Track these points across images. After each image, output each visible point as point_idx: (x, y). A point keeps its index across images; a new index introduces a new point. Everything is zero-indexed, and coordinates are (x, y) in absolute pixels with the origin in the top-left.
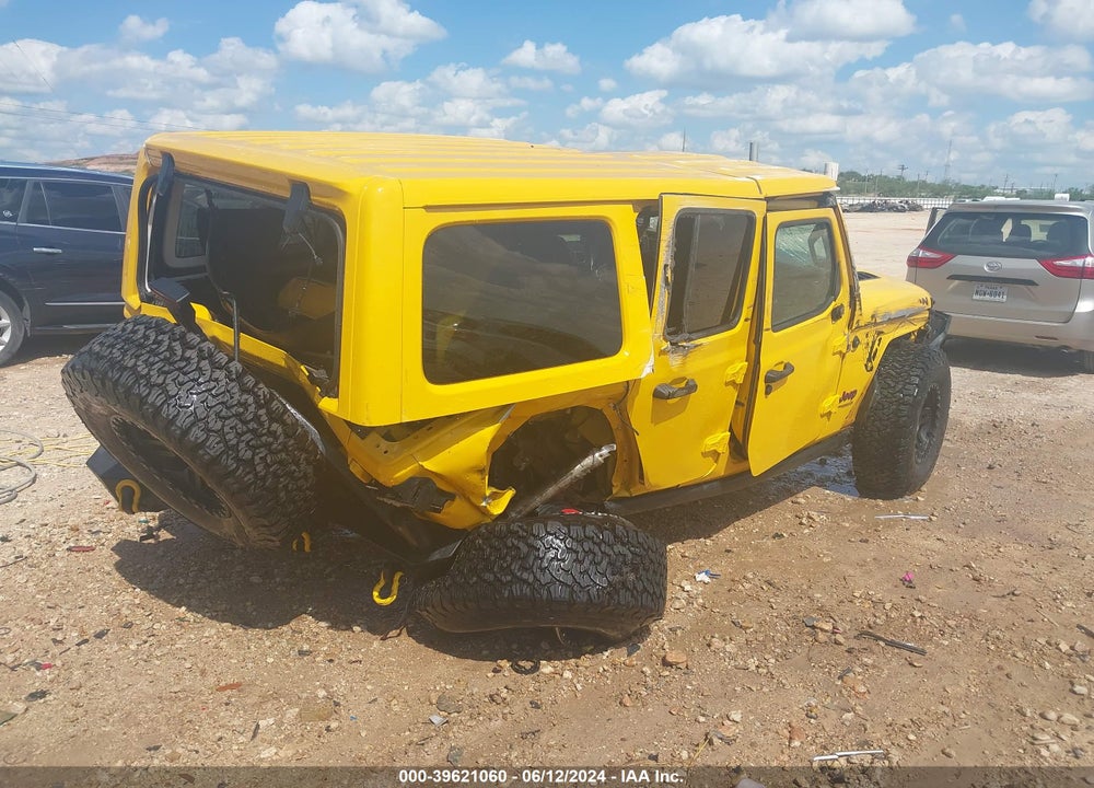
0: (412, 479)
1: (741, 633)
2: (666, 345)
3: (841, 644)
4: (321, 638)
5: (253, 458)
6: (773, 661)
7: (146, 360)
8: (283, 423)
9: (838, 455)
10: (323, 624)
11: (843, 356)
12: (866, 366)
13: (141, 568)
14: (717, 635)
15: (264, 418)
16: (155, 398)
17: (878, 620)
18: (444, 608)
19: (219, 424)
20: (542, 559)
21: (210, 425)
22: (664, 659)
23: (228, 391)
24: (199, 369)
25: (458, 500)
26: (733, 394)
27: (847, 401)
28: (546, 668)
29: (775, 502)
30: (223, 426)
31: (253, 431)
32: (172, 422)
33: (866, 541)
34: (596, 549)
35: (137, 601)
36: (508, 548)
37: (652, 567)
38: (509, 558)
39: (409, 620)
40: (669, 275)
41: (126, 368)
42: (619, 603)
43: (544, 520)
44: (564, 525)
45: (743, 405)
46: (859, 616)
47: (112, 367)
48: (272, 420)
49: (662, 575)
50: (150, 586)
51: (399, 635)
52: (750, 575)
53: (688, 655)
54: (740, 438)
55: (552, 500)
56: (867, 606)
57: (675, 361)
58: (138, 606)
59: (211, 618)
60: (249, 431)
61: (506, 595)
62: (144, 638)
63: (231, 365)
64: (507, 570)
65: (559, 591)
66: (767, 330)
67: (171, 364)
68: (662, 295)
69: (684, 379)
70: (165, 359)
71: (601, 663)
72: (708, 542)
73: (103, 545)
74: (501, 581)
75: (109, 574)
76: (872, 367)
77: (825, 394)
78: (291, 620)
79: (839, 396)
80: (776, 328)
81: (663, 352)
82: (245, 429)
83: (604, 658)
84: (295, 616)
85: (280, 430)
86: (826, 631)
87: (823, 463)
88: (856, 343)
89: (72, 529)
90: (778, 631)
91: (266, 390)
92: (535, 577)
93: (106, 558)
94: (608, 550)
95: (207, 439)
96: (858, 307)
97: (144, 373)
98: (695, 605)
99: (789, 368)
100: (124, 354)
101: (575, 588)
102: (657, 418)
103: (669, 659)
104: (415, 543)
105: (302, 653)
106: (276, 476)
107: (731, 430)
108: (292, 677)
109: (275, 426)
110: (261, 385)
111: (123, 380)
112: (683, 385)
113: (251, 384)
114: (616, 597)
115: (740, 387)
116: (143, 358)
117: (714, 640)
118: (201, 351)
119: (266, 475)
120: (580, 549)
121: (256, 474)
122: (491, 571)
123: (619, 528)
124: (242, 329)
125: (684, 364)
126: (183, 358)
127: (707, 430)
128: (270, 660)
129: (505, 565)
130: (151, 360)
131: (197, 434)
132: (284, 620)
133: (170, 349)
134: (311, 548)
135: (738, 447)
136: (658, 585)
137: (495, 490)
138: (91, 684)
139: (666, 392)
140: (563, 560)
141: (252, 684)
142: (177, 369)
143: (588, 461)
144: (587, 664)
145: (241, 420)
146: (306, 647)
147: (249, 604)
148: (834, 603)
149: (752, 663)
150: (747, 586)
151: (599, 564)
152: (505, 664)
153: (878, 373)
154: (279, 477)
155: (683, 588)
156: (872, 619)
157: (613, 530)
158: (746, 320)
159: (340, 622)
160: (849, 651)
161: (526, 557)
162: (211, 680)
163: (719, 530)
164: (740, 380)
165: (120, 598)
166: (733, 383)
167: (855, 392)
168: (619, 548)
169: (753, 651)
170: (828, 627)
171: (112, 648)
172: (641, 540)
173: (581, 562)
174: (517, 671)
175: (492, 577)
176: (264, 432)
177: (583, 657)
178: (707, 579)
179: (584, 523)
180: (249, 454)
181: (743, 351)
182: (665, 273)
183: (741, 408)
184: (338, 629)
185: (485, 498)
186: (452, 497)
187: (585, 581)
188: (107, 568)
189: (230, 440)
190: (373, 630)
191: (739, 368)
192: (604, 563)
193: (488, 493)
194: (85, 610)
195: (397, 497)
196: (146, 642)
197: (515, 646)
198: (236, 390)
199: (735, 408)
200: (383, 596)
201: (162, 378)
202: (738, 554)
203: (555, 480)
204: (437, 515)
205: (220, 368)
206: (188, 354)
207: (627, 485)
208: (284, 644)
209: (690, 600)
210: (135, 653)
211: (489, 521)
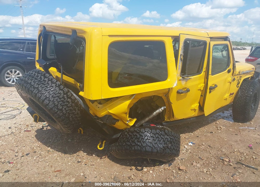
0: (106, 115)
1: (201, 161)
2: (181, 78)
3: (231, 165)
4: (84, 158)
5: (62, 109)
6: (211, 170)
7: (34, 81)
8: (71, 99)
9: (227, 110)
10: (85, 154)
11: (230, 83)
12: (237, 86)
13: (41, 137)
14: (194, 161)
15: (66, 97)
16: (35, 91)
17: (242, 159)
18: (116, 152)
19: (53, 99)
20: (143, 139)
21: (50, 99)
22: (179, 168)
23: (56, 90)
24: (48, 83)
25: (120, 121)
26: (200, 93)
27: (231, 96)
28: (145, 169)
29: (210, 123)
30: (54, 99)
31: (62, 101)
32: (40, 98)
33: (237, 135)
34: (160, 137)
35: (38, 145)
36: (134, 135)
37: (176, 142)
38: (134, 139)
39: (108, 154)
40: (182, 57)
41: (28, 83)
42: (166, 152)
43: (145, 128)
44: (150, 129)
45: (203, 96)
46: (236, 157)
47: (25, 82)
48: (68, 98)
49: (179, 144)
50: (43, 141)
51: (105, 158)
52: (204, 144)
53: (186, 167)
54: (202, 105)
55: (148, 122)
56: (239, 154)
57: (183, 83)
58: (38, 147)
59: (56, 151)
60: (61, 101)
61: (133, 149)
62: (38, 156)
63: (57, 82)
64: (133, 142)
65: (148, 149)
66: (210, 75)
67: (40, 82)
68: (180, 63)
69: (186, 88)
70: (39, 81)
71: (161, 168)
72: (192, 134)
73: (33, 130)
74: (132, 145)
75: (33, 138)
76: (238, 87)
77: (225, 93)
78: (77, 152)
79: (229, 94)
80: (212, 74)
81: (180, 80)
82: (60, 101)
83: (162, 167)
84: (78, 151)
85: (70, 101)
86: (227, 161)
87: (223, 112)
88: (234, 80)
89: (27, 126)
90: (212, 161)
91: (67, 90)
92: (141, 144)
93: (33, 133)
94: (163, 137)
95: (49, 103)
96: (235, 69)
97: (33, 84)
98: (188, 152)
99: (216, 86)
100: (28, 79)
101: (153, 148)
102: (178, 99)
103: (181, 168)
104: (108, 133)
105: (78, 162)
106: (69, 114)
107: (199, 103)
108: (75, 169)
109: (69, 100)
110: (65, 88)
111: (27, 86)
112: (186, 90)
113: (62, 88)
114: (165, 151)
115: (202, 91)
116: (33, 80)
117: (194, 163)
118: (49, 78)
119: (66, 113)
120: (155, 137)
121: (63, 113)
122: (129, 142)
123: (166, 131)
124: (63, 73)
125: (186, 84)
126: (44, 80)
127: (192, 103)
128: (70, 164)
129: (133, 140)
130: (35, 81)
131: (46, 102)
132: (75, 152)
133: (41, 78)
134: (83, 133)
135: (201, 108)
136: (178, 147)
137: (130, 119)
138: (22, 168)
139: (180, 92)
140: (150, 140)
141: (63, 171)
142: (42, 83)
143: (158, 111)
144: (157, 169)
145: (59, 98)
146: (80, 160)
147: (67, 147)
148: (229, 153)
149: (205, 170)
150: (203, 147)
151: (160, 141)
152: (134, 168)
153: (240, 88)
154: (70, 114)
155: (185, 147)
156: (241, 158)
157: (164, 131)
158: (204, 72)
159: (90, 153)
160: (234, 168)
161: (139, 138)
162: (53, 169)
163: (195, 131)
164: (202, 89)
165: (34, 144)
166: (200, 90)
167: (234, 93)
168: (166, 136)
169: (205, 167)
170: (227, 160)
171: (29, 158)
172: (173, 134)
173: (155, 140)
174: (137, 170)
175: (129, 144)
176: (65, 101)
177: (156, 167)
178: (192, 145)
179: (156, 129)
180: (61, 107)
181: (203, 81)
182: (181, 57)
183: (202, 97)
184: (89, 155)
185: (127, 121)
186: (118, 120)
187: (156, 146)
188: (33, 136)
189: (56, 103)
190: (98, 156)
191: (202, 85)
192: (162, 141)
193: (128, 120)
194: (25, 148)
195: (102, 120)
196: (38, 157)
197: (137, 162)
198: (58, 89)
199: (201, 97)
200: (100, 147)
201: (37, 86)
202: (200, 138)
203: (148, 116)
204: (114, 125)
205: (54, 83)
206: (45, 79)
207: (169, 118)
208: (74, 159)
209: (187, 150)
210: (35, 160)
211: (129, 127)
